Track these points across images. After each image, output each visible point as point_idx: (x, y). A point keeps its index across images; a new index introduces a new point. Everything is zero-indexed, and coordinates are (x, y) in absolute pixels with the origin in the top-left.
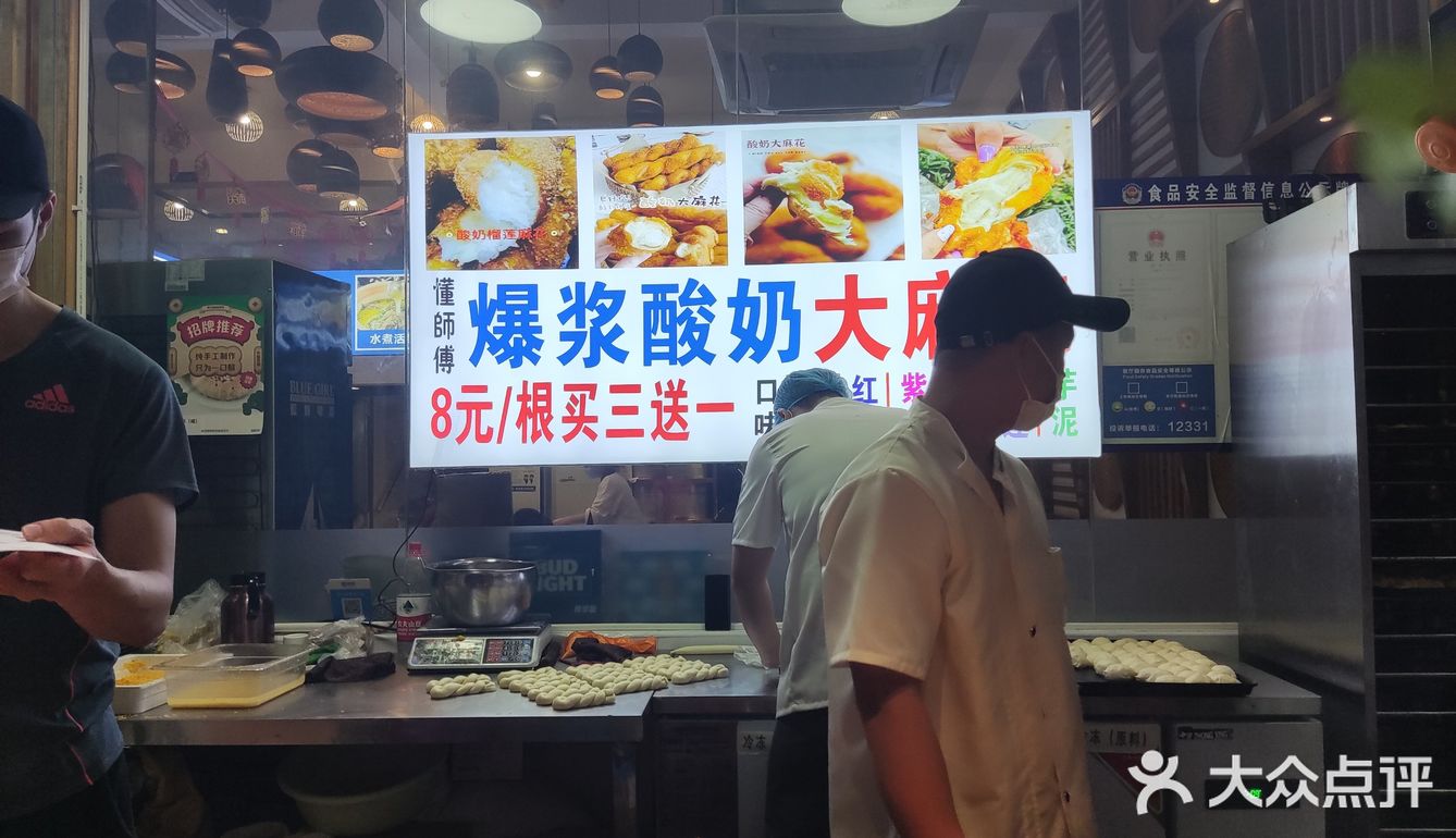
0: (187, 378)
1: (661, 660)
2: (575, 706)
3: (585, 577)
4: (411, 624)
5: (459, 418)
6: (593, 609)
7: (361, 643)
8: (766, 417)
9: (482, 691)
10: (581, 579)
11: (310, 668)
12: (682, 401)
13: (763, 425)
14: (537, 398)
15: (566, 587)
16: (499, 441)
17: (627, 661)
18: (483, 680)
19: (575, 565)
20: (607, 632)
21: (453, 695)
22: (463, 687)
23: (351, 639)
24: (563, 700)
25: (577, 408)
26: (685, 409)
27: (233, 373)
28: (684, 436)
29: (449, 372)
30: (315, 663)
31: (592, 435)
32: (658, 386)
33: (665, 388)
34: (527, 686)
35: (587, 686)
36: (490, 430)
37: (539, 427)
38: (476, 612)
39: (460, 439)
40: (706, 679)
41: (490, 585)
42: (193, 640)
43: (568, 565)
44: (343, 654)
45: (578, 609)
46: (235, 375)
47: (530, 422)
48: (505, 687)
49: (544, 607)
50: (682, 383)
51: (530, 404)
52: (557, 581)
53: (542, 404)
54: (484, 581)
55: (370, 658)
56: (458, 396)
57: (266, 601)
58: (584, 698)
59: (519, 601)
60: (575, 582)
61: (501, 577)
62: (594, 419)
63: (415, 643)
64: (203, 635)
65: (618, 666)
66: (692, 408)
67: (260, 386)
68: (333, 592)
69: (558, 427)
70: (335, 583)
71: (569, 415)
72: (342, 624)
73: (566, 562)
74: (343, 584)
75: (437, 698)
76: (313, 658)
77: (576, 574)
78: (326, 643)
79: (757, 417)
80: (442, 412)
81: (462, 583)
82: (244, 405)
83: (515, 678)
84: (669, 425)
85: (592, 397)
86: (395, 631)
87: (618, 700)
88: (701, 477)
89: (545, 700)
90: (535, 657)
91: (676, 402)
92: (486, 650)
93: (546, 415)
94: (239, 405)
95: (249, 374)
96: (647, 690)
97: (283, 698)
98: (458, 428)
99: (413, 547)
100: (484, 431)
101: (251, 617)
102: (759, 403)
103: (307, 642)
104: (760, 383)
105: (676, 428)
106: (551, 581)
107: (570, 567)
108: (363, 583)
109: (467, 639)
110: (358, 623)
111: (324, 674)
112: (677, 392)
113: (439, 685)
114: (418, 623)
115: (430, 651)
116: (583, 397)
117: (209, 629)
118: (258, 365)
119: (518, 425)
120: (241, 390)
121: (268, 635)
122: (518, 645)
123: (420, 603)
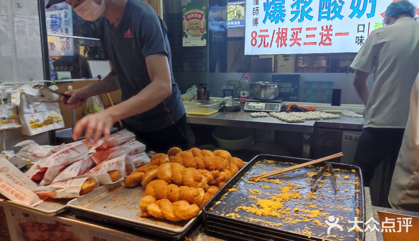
0: (187, 30)
1: (318, 113)
2: (293, 122)
3: (294, 88)
4: (244, 99)
5: (259, 40)
6: (296, 98)
7: (232, 103)
8: (360, 37)
9: (265, 117)
10: (293, 89)
11: (219, 108)
12: (330, 33)
13: (358, 40)
14: (283, 33)
15: (288, 91)
16: (270, 47)
17: (307, 112)
18: (265, 114)
19: (291, 85)
20: (300, 104)
21: (257, 117)
22: (260, 115)
23: (229, 102)
24: (289, 120)
25: (295, 36)
26: (331, 35)
27: (198, 29)
28: (330, 44)
29: (256, 26)
30: (220, 107)
31: (299, 45)
32: (322, 27)
33: (325, 28)
34: (278, 116)
35: (295, 117)
36: (268, 43)
37: (283, 42)
38: (263, 96)
39: (259, 47)
40: (332, 118)
41: (266, 89)
42: (191, 100)
43: (289, 85)
44: (227, 105)
45: (291, 97)
46: (199, 29)
47: (280, 41)
48: (272, 116)
49: (282, 96)
50: (331, 26)
51: (280, 35)
52: (285, 89)
53: (284, 35)
54: (265, 87)
55: (234, 107)
56: (259, 33)
57: (208, 91)
58: (295, 120)
59: (275, 94)
60: (291, 90)
61: (270, 86)
62: (300, 39)
63: (246, 104)
64: (193, 99)
65: (304, 113)
66: (334, 35)
67: (205, 32)
68: (224, 90)
69: (288, 42)
70: (224, 87)
71: (292, 38)
72: (226, 98)
73: (289, 84)
74: (226, 88)
75: (253, 117)
76: (219, 106)
77: (292, 87)
78: (223, 102)
79: (357, 37)
80: (254, 38)
81: (259, 88)
82: (202, 38)
83: (274, 114)
84: (325, 41)
85: (300, 32)
86: (240, 101)
87: (305, 121)
88: (325, 65)
89: (284, 120)
90: (279, 109)
91: (328, 33)
92: (266, 107)
93: (285, 38)
94: (200, 38)
95: (202, 29)
96: (314, 120)
97: (214, 114)
98: (259, 43)
99: (245, 78)
100: (266, 44)
101: (204, 95)
102: (358, 32)
103: (217, 102)
104: (359, 25)
105: (328, 41)
106: (284, 89)
107: (290, 85)
108: (231, 88)
109: (260, 103)
110: (230, 98)
111: (223, 109)
112: (329, 29)
113: (253, 114)
114: (246, 99)
115: (250, 106)
116: (297, 32)
117: (194, 98)
118: (205, 26)
119: (276, 42)
120: (201, 34)
121: (208, 99)
122: (275, 106)
123: (247, 93)
